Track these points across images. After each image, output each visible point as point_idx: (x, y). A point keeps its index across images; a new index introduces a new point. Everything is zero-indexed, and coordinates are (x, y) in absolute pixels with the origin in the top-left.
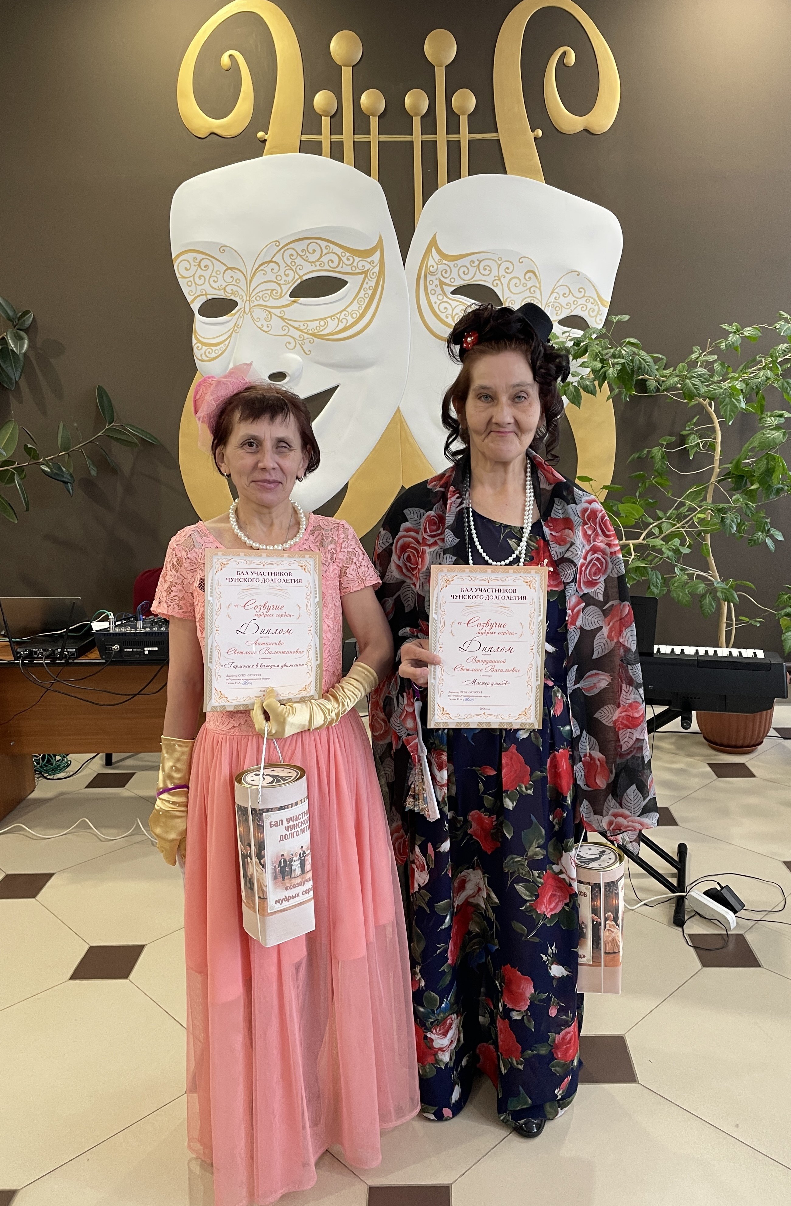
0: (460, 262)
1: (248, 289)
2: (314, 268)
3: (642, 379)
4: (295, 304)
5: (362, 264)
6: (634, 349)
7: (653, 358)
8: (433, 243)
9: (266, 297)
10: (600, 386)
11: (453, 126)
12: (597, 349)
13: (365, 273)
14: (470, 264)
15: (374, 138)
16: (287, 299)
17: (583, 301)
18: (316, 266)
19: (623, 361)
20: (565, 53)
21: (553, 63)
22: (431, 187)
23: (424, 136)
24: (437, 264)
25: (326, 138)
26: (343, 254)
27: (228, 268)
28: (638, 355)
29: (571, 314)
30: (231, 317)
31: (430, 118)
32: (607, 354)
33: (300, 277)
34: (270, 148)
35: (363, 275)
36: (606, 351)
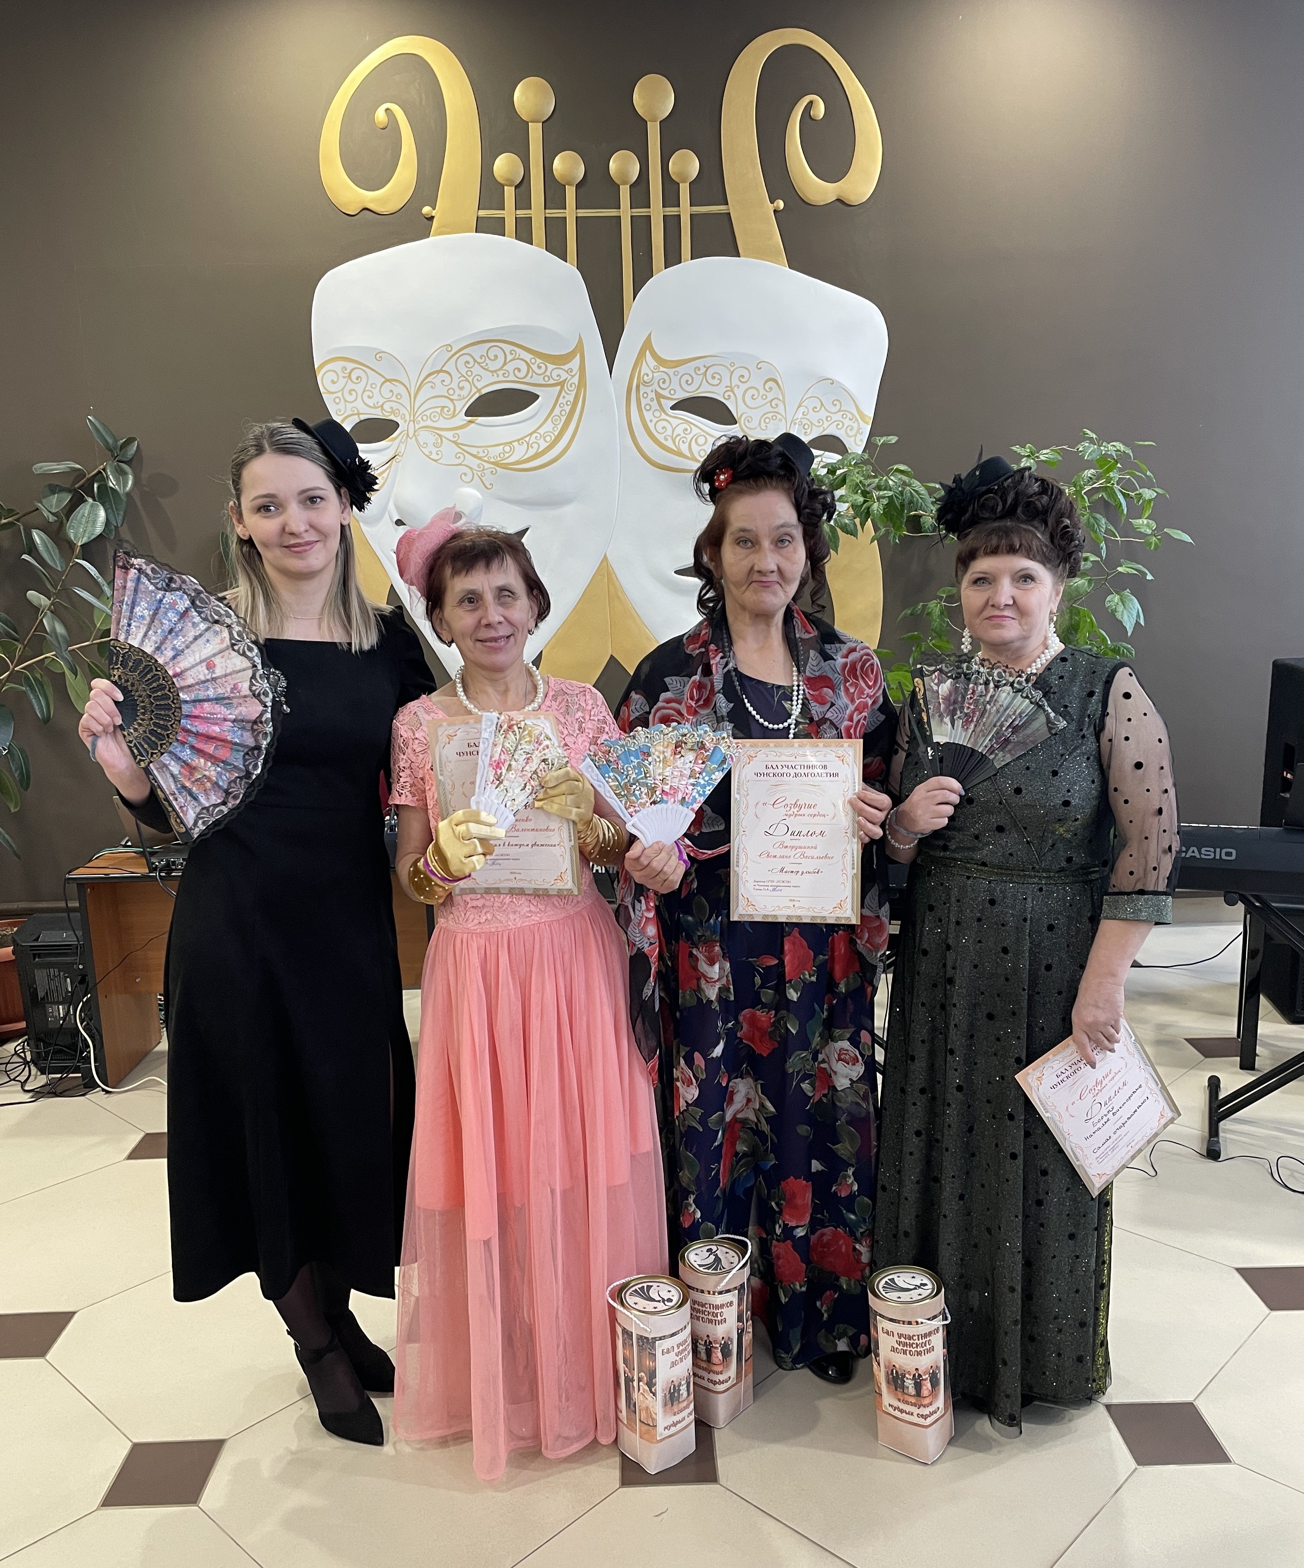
0: (681, 369)
1: (412, 407)
2: (495, 379)
3: (915, 515)
4: (473, 425)
5: (557, 373)
6: (905, 478)
7: (928, 489)
8: (647, 345)
9: (435, 417)
10: (863, 525)
11: (671, 196)
12: (858, 478)
13: (562, 384)
14: (695, 372)
15: (570, 213)
16: (462, 419)
17: (838, 416)
18: (498, 376)
19: (890, 493)
20: (811, 102)
21: (797, 116)
22: (643, 275)
23: (634, 210)
24: (653, 372)
25: (509, 214)
26: (533, 361)
27: (387, 380)
28: (909, 486)
29: (824, 433)
30: (390, 443)
31: (641, 187)
32: (869, 485)
33: (479, 390)
34: (438, 228)
35: (559, 387)
36: (869, 481)
